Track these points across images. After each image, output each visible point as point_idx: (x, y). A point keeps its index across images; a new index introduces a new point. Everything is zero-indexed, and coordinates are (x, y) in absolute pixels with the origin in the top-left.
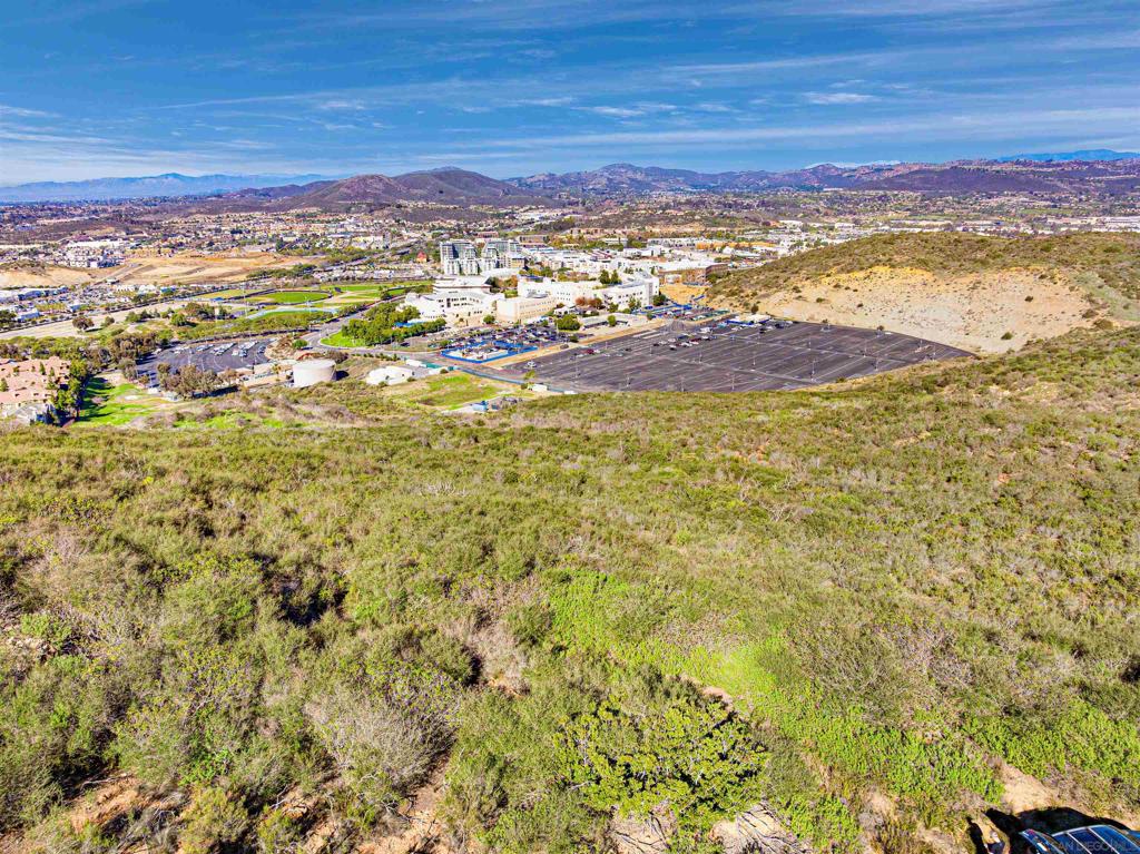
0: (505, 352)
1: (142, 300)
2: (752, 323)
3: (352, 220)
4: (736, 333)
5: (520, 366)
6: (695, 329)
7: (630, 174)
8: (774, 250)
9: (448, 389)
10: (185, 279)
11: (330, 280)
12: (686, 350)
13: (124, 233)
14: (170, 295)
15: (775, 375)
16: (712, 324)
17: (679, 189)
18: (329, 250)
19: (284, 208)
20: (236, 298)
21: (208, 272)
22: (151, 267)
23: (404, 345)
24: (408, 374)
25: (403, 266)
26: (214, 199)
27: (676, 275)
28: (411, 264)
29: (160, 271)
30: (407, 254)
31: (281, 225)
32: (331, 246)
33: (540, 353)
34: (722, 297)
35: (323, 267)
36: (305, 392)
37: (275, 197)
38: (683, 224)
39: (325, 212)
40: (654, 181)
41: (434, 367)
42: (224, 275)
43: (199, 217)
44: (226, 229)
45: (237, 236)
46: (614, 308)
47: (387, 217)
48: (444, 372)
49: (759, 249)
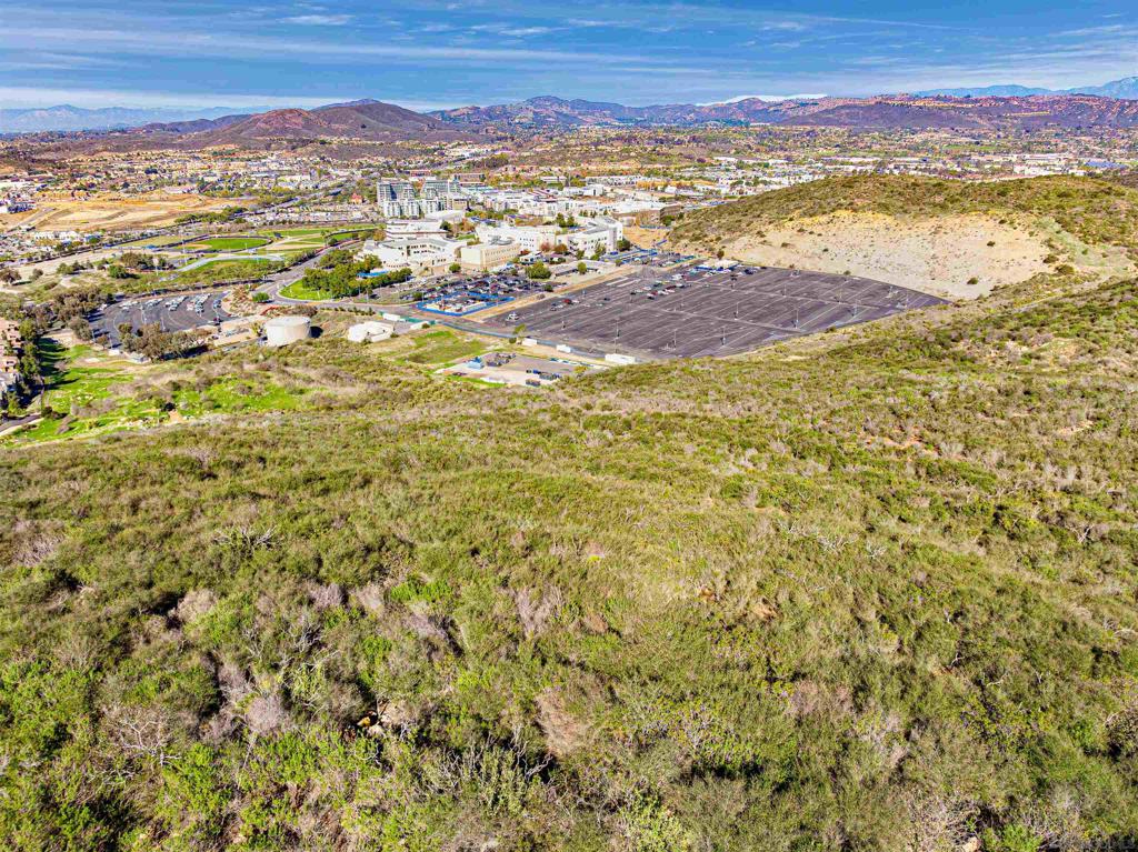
0: (483, 304)
1: (66, 249)
2: (721, 268)
3: (274, 158)
4: (708, 279)
5: (501, 319)
6: (665, 276)
7: (556, 108)
8: (716, 189)
9: (434, 344)
10: (107, 225)
11: (265, 224)
12: (665, 299)
13: (26, 173)
14: (95, 243)
15: (759, 324)
16: (681, 270)
17: (606, 123)
18: (256, 191)
19: (195, 144)
20: (170, 246)
21: (131, 217)
22: (67, 212)
23: (373, 297)
24: (390, 330)
25: (338, 207)
26: (117, 134)
27: (630, 218)
28: (345, 205)
29: (77, 216)
30: (339, 195)
31: (198, 164)
32: (256, 186)
33: (519, 304)
34: (686, 241)
35: (255, 210)
36: (284, 351)
37: (185, 132)
38: (618, 161)
39: (244, 149)
40: (580, 114)
41: (414, 321)
42: (149, 220)
43: (106, 155)
44: (140, 168)
45: (153, 176)
46: (580, 255)
47: (311, 154)
48: (425, 326)
49: (700, 188)
